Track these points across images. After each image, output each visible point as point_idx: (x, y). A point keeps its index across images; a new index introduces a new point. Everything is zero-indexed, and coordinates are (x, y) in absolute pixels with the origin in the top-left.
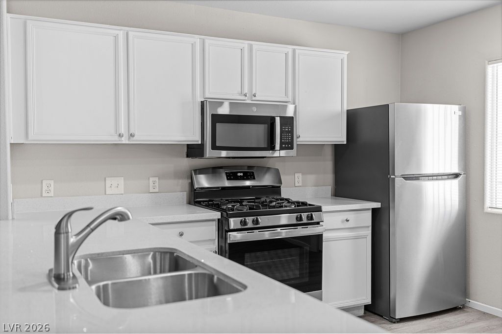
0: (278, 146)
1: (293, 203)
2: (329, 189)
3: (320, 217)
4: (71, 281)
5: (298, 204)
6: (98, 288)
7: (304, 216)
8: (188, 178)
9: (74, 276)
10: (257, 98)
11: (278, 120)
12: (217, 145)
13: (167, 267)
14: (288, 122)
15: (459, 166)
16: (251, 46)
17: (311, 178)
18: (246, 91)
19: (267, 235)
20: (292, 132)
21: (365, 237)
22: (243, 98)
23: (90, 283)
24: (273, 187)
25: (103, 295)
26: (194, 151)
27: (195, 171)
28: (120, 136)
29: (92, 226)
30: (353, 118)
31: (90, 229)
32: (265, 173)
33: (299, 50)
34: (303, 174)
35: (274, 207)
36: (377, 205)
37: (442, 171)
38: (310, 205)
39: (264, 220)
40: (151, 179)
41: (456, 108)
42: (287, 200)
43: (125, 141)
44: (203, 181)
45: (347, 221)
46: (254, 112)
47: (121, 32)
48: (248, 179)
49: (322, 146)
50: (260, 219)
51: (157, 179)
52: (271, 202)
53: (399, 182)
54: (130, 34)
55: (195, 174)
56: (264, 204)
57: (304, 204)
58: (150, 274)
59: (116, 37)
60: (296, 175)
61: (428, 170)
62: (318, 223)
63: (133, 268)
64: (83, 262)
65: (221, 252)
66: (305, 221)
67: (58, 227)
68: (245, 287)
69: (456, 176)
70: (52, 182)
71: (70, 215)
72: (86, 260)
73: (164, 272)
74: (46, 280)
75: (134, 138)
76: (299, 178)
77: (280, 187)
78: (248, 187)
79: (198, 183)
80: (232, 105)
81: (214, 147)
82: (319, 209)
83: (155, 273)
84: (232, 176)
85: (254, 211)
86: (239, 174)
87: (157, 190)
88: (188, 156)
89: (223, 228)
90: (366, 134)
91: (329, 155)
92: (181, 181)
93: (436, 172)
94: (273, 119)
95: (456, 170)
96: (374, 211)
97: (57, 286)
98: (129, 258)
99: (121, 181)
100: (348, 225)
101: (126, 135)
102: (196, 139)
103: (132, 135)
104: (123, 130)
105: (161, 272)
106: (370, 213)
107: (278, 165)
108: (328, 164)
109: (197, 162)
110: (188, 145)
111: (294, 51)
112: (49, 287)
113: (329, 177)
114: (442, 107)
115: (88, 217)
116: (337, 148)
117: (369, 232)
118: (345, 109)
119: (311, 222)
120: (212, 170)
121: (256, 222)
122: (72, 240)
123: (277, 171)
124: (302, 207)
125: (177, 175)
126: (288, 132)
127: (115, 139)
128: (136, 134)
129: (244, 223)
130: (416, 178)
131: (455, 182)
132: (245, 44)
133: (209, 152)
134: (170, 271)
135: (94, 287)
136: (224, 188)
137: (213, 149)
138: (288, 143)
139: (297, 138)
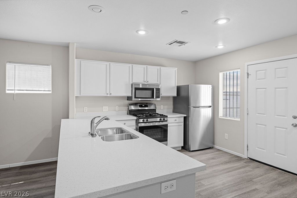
0: (155, 97)
1: (159, 115)
2: (172, 110)
3: (167, 119)
4: (95, 135)
5: (161, 115)
6: (102, 137)
7: (162, 119)
8: (127, 107)
9: (95, 134)
10: (148, 82)
11: (155, 89)
12: (136, 96)
13: (120, 132)
14: (158, 90)
15: (212, 103)
16: (147, 67)
17: (166, 107)
18: (145, 80)
19: (151, 124)
20: (159, 93)
21: (182, 125)
22: (144, 82)
23: (100, 136)
24: (154, 109)
25: (103, 139)
26: (129, 98)
27: (130, 104)
28: (107, 94)
29: (100, 121)
30: (179, 89)
31: (100, 122)
32: (151, 105)
33: (162, 68)
34: (163, 105)
35: (153, 116)
36: (185, 115)
37: (206, 105)
38: (164, 115)
39: (149, 120)
40: (116, 107)
41: (210, 86)
42: (158, 114)
43: (108, 95)
44: (133, 108)
45: (176, 120)
46: (148, 87)
47: (108, 63)
48: (146, 107)
49: (169, 97)
50: (148, 119)
51: (118, 107)
52: (153, 114)
53: (192, 109)
54: (111, 64)
55: (130, 105)
56: (150, 115)
57: (163, 115)
58: (115, 134)
59: (107, 65)
60: (161, 106)
61: (202, 105)
62: (167, 121)
63: (110, 132)
64: (97, 131)
65: (136, 130)
66: (162, 120)
67: (92, 121)
68: (139, 137)
69: (210, 107)
70: (87, 108)
71: (95, 118)
72: (98, 130)
73: (119, 134)
74: (88, 135)
75: (111, 95)
76: (162, 106)
77: (156, 110)
78: (146, 110)
79: (130, 108)
80: (143, 85)
81: (135, 97)
82: (167, 117)
83: (116, 134)
84: (141, 106)
85: (147, 117)
86: (143, 106)
87: (118, 110)
88: (127, 100)
89: (137, 122)
90: (183, 93)
91: (172, 100)
92: (125, 107)
93: (205, 105)
94: (153, 89)
95: (211, 105)
96: (185, 117)
97: (91, 136)
98: (109, 130)
99: (107, 107)
100: (176, 122)
101: (109, 94)
102: (130, 95)
103: (111, 94)
104: (108, 92)
105: (118, 134)
106: (183, 118)
107: (155, 103)
108: (171, 102)
109: (130, 102)
110: (127, 97)
111: (160, 68)
112: (89, 136)
113: (172, 107)
114: (206, 85)
115: (99, 119)
116: (174, 97)
117: (183, 124)
118: (176, 85)
119: (164, 121)
120: (135, 104)
121: (147, 120)
122: (95, 125)
123: (155, 104)
124: (162, 116)
125: (124, 106)
126: (158, 93)
127: (106, 95)
128: (112, 93)
129: (143, 121)
130: (198, 107)
131: (210, 108)
132: (145, 66)
133: (133, 99)
134: (120, 133)
135: (100, 137)
136: (138, 110)
137: (135, 98)
138: (158, 96)
139: (161, 94)
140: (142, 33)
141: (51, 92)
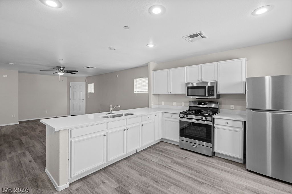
0: (207, 96)
7: (204, 117)
11: (207, 87)
12: (189, 95)
14: (212, 88)
16: (201, 65)
17: (239, 107)
18: (199, 79)
20: (214, 91)
24: (215, 108)
39: (189, 116)
40: (182, 103)
43: (169, 93)
45: (227, 123)
47: (169, 70)
48: (205, 105)
51: (184, 103)
54: (171, 70)
66: (204, 119)
75: (171, 93)
76: (232, 106)
82: (210, 116)
84: (199, 104)
86: (202, 103)
87: (184, 106)
94: (205, 87)
99: (176, 103)
100: (228, 125)
104: (167, 91)
111: (217, 63)
119: (207, 120)
121: (187, 116)
123: (218, 103)
126: (212, 91)
129: (184, 116)
132: (199, 65)
137: (187, 96)
138: (212, 94)
139: (219, 92)
140: (151, 46)
141: (148, 92)
